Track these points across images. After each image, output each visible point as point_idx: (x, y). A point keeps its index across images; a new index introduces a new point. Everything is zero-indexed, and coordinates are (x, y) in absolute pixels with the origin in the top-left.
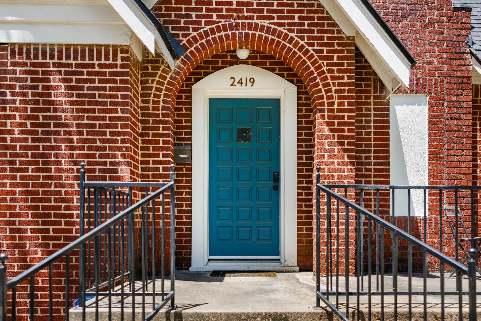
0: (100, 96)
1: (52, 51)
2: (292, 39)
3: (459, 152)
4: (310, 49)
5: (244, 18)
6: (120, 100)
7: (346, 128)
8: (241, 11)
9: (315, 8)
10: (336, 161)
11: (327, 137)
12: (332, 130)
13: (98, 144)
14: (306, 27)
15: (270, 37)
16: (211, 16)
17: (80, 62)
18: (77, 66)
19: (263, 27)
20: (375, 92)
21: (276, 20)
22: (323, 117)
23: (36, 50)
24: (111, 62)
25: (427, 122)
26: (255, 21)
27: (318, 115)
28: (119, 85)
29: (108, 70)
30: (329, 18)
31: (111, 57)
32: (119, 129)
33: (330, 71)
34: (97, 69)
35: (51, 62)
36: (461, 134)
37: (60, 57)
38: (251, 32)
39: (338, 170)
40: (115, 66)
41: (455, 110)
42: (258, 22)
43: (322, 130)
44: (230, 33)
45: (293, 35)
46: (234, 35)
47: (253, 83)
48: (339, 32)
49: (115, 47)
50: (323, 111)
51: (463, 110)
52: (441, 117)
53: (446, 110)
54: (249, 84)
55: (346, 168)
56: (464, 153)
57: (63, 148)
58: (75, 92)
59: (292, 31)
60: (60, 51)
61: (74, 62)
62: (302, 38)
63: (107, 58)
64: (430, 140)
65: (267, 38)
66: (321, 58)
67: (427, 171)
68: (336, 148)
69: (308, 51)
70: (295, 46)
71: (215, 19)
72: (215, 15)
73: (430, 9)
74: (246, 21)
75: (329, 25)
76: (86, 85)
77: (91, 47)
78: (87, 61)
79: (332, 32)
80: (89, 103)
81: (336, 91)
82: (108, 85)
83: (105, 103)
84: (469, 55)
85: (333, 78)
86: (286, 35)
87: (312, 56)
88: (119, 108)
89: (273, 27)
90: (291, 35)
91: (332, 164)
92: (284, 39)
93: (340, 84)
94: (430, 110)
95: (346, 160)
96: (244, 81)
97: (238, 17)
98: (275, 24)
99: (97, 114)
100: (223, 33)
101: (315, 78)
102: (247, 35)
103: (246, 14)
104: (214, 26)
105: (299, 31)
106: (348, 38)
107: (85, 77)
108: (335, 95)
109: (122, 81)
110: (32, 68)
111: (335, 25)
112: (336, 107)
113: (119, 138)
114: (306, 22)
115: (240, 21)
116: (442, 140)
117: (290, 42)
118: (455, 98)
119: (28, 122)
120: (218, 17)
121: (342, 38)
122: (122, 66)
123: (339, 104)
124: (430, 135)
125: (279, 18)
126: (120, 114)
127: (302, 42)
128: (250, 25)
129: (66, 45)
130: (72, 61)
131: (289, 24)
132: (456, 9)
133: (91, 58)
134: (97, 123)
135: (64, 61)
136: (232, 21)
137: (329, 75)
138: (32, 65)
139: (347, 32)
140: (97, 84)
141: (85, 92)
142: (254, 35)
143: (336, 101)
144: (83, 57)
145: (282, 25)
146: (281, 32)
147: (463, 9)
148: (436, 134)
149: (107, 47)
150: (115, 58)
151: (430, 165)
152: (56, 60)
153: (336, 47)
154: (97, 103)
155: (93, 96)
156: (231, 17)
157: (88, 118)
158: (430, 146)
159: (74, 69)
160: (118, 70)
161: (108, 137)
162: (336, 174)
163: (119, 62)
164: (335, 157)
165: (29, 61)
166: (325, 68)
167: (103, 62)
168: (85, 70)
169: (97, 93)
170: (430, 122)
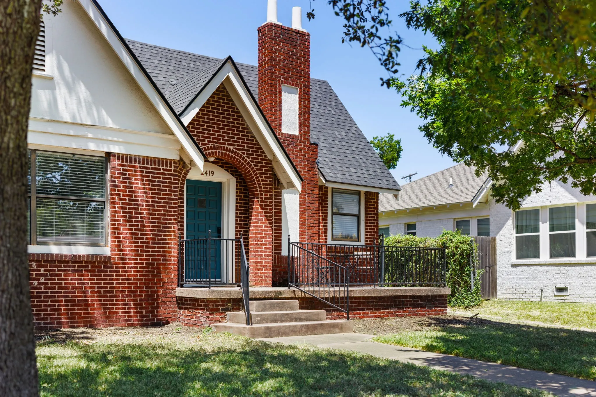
0: (164, 186)
1: (139, 159)
2: (244, 158)
3: (312, 222)
4: (252, 164)
5: (220, 143)
6: (173, 189)
7: (268, 208)
8: (220, 139)
9: (254, 142)
10: (264, 225)
11: (260, 212)
12: (262, 209)
13: (162, 212)
14: (250, 152)
15: (233, 155)
16: (204, 141)
17: (153, 167)
18: (152, 169)
19: (230, 149)
20: (275, 186)
21: (236, 147)
22: (258, 201)
23: (131, 158)
24: (169, 168)
25: (298, 204)
26: (226, 146)
27: (255, 200)
28: (173, 181)
29: (167, 172)
30: (261, 149)
31: (169, 165)
32: (173, 205)
33: (262, 177)
34: (162, 171)
35: (139, 165)
36: (313, 212)
37: (143, 163)
38: (224, 152)
39: (265, 230)
40: (170, 170)
41: (311, 199)
42: (228, 146)
43: (257, 208)
44: (214, 151)
45: (244, 156)
46: (216, 152)
47: (213, 174)
48: (266, 156)
49: (171, 160)
50: (257, 198)
51: (315, 199)
52: (305, 201)
53: (307, 198)
54: (211, 174)
55: (268, 229)
56: (315, 222)
57: (145, 214)
58: (151, 183)
59: (244, 153)
60: (143, 160)
61: (150, 167)
62: (249, 158)
63: (167, 166)
64: (300, 214)
65: (232, 156)
66: (258, 169)
67: (298, 231)
68: (264, 218)
69: (251, 165)
70: (245, 162)
71: (206, 142)
72: (206, 140)
73: (300, 142)
74: (222, 146)
75: (261, 152)
76: (157, 180)
77: (159, 159)
78: (157, 167)
79: (262, 156)
80: (158, 190)
81: (264, 188)
82: (167, 181)
83: (165, 190)
84: (317, 170)
85: (263, 181)
86: (241, 155)
87: (253, 168)
88: (173, 193)
89: (235, 150)
90: (243, 155)
91: (262, 227)
92: (240, 158)
93: (266, 184)
94: (300, 198)
95: (268, 225)
96: (208, 172)
97: (218, 143)
98: (235, 148)
99: (162, 196)
100: (210, 151)
101: (254, 180)
102: (222, 153)
103: (221, 141)
104: (206, 146)
105: (247, 154)
106: (270, 160)
107: (156, 175)
108: (263, 190)
109: (175, 179)
110: (129, 168)
111: (263, 152)
112: (264, 196)
113: (173, 210)
114: (250, 149)
115: (219, 145)
116: (305, 214)
117: (243, 159)
118: (311, 192)
119: (127, 198)
120: (208, 141)
121: (266, 160)
122: (174, 171)
123: (266, 195)
124: (300, 211)
125: (238, 145)
126: (173, 197)
127: (248, 160)
128: (224, 147)
129: (146, 157)
130: (149, 166)
131: (243, 150)
132: (312, 144)
133: (159, 165)
134: (162, 201)
135: (145, 165)
136: (215, 144)
137: (261, 179)
138: (129, 166)
139: (270, 157)
140: (162, 180)
141: (156, 183)
142: (226, 153)
143: (264, 193)
144: (155, 165)
145: (239, 149)
146: (238, 154)
147: (314, 144)
148: (303, 211)
149: (167, 160)
150: (171, 167)
151: (300, 228)
152: (141, 165)
153: (264, 164)
154: (162, 190)
155: (160, 186)
156: (214, 142)
157: (158, 198)
158: (300, 218)
159: (150, 170)
160: (172, 173)
161: (167, 209)
162: (263, 232)
163: (173, 169)
164: (263, 223)
165: (127, 164)
166: (259, 175)
167: (165, 168)
168: (156, 171)
169: (162, 184)
170: (300, 204)
